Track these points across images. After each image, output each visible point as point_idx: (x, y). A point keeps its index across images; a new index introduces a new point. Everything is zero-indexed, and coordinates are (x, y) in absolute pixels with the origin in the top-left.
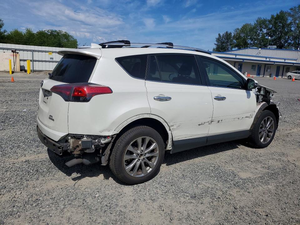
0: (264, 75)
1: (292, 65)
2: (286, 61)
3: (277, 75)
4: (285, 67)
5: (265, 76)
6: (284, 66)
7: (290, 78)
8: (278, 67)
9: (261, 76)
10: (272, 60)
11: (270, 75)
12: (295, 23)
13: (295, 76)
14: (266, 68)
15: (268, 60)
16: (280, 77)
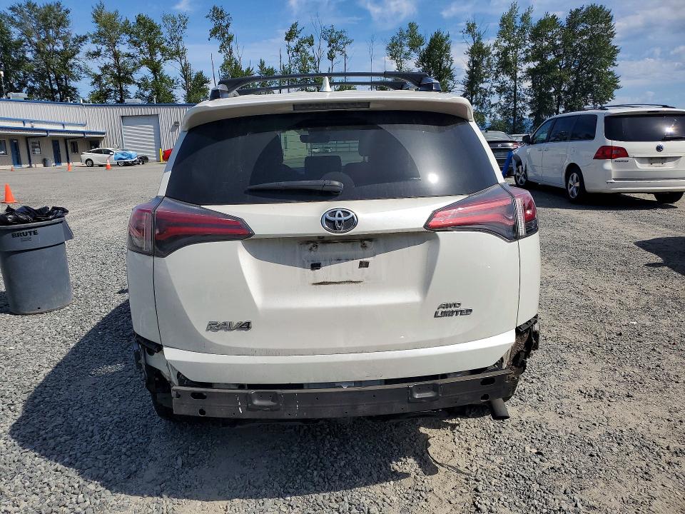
0: (30, 164)
1: (82, 137)
2: (67, 128)
3: (58, 161)
4: (68, 141)
5: (33, 165)
6: (66, 139)
7: (90, 163)
8: (55, 142)
9: (23, 166)
10: (37, 126)
11: (45, 162)
12: (30, 43)
13: (98, 159)
14: (30, 146)
15: (28, 126)
16: (64, 164)
